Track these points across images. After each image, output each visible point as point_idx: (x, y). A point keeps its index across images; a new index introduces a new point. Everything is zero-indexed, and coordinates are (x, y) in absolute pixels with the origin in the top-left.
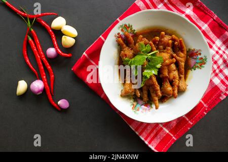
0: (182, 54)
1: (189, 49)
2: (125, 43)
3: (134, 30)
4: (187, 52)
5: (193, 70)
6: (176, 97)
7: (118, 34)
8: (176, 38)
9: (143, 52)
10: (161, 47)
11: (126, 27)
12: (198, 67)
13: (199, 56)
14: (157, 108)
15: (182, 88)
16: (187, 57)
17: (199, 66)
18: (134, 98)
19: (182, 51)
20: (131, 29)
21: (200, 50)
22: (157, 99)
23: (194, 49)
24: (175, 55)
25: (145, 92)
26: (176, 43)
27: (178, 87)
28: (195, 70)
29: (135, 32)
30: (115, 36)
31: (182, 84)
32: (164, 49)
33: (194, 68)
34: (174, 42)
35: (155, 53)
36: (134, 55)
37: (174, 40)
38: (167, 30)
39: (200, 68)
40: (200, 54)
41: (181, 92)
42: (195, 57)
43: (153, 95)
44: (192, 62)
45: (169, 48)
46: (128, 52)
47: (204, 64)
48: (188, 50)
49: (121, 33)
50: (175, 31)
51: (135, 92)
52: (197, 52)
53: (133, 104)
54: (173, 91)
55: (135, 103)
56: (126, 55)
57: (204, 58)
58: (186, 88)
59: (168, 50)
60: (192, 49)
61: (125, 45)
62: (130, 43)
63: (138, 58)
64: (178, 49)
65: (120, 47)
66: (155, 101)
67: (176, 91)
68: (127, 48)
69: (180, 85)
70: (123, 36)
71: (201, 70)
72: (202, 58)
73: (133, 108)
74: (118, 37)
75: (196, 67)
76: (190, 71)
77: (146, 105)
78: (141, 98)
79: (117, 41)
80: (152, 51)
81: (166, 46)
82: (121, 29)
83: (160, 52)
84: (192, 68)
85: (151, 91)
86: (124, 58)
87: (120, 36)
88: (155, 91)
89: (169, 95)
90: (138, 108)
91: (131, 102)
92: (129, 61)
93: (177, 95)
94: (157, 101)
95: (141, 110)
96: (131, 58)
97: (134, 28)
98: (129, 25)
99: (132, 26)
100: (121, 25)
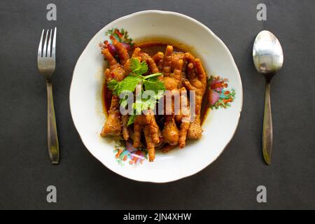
0: (199, 83)
1: (211, 77)
2: (115, 57)
3: (131, 40)
4: (208, 81)
5: (214, 108)
6: (182, 147)
7: (106, 42)
8: (192, 57)
9: (135, 72)
10: (167, 68)
11: (118, 33)
12: (221, 105)
13: (225, 89)
14: (151, 160)
15: (192, 134)
16: (207, 87)
17: (223, 104)
18: (121, 141)
19: (200, 79)
20: (126, 37)
21: (226, 80)
22: (153, 146)
23: (218, 78)
24: (187, 83)
25: (137, 134)
26: (191, 65)
27: (188, 131)
28: (216, 108)
29: (132, 42)
30: (100, 45)
31: (194, 129)
32: (172, 72)
33: (216, 106)
34: (188, 63)
35: (157, 77)
36: (125, 76)
37: (188, 60)
38: (181, 44)
39: (225, 107)
40: (226, 85)
41: (191, 140)
42: (218, 89)
43: (148, 140)
44: (214, 96)
45: (178, 71)
46: (118, 71)
47: (231, 101)
48: (209, 78)
49: (110, 42)
50: (192, 48)
51: (122, 132)
52: (222, 82)
53: (118, 150)
54: (180, 137)
55: (122, 149)
56: (113, 76)
57: (231, 92)
58: (200, 135)
59: (176, 74)
60: (216, 76)
61: (114, 61)
62: (123, 59)
63: (129, 80)
64: (194, 74)
65: (107, 63)
66: (150, 148)
67: (184, 138)
68: (118, 64)
69: (191, 129)
70: (113, 47)
71: (226, 110)
72: (228, 92)
73: (117, 155)
74: (105, 48)
75: (218, 105)
76: (210, 109)
77: (138, 152)
78: (131, 141)
79: (102, 53)
81: (173, 66)
82: (109, 35)
83: (165, 76)
84: (214, 105)
85: (146, 132)
86: (110, 79)
87: (109, 45)
88: (151, 134)
89: (172, 143)
90: (125, 157)
91: (116, 147)
92: (116, 84)
93: (184, 143)
94: (152, 150)
95: (129, 159)
96: (120, 80)
97: (130, 36)
98: (123, 30)
99: (126, 33)
100: (111, 29)
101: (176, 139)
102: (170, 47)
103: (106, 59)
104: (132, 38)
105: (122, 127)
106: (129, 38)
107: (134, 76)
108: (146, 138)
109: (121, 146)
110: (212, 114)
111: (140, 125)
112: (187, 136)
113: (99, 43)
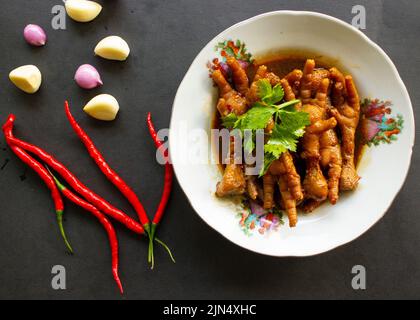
0: (350, 111)
1: (366, 100)
2: (228, 82)
3: (250, 56)
4: (362, 106)
5: (372, 144)
6: (334, 203)
7: (215, 61)
8: (339, 74)
9: (266, 100)
10: (306, 92)
11: (232, 47)
12: (383, 139)
13: (387, 116)
14: (292, 224)
15: (347, 183)
16: (361, 116)
17: (386, 137)
18: (243, 202)
19: (351, 104)
20: (242, 52)
21: (388, 103)
22: (293, 204)
23: (377, 101)
24: (334, 111)
25: (268, 189)
26: (338, 85)
27: (340, 180)
28: (376, 144)
29: (251, 59)
30: (208, 65)
31: (348, 175)
32: (313, 96)
33: (375, 141)
34: (334, 83)
35: (293, 105)
36: (248, 108)
37: (334, 79)
38: (321, 57)
39: (389, 142)
40: (389, 111)
41: (345, 191)
42: (377, 118)
43: (285, 195)
44: (371, 127)
45: (324, 95)
46: (235, 100)
47: (397, 133)
48: (363, 102)
49: (221, 60)
50: (336, 61)
51: (246, 188)
52: (383, 107)
53: (242, 214)
54: (329, 188)
55: (246, 213)
56: (229, 108)
57: (397, 120)
58: (357, 184)
59: (320, 99)
60: (373, 99)
61: (228, 87)
62: (241, 83)
63: (255, 113)
64: (342, 98)
65: (218, 90)
66: (289, 208)
67: (335, 190)
68: (233, 91)
69: (345, 176)
70: (226, 67)
71: (391, 145)
72: (392, 121)
73: (240, 222)
74: (215, 68)
75: (379, 139)
76: (366, 147)
77: (269, 216)
78: (260, 202)
79: (211, 76)
80: (285, 99)
81: (315, 90)
82: (220, 50)
83: (303, 103)
84: (372, 141)
85: (282, 186)
86: (226, 113)
87: (219, 65)
88: (290, 187)
89: (321, 197)
90: (253, 224)
91: (237, 210)
92: (236, 120)
93: (336, 197)
94: (294, 210)
95: (258, 227)
96: (240, 114)
97: (249, 50)
98: (239, 42)
99: (244, 45)
100: (222, 42)
101: (325, 192)
102: (311, 62)
103: (216, 84)
104: (252, 53)
105: (247, 181)
106: (246, 53)
107: (264, 106)
108: (282, 193)
109: (244, 208)
110: (370, 153)
111: (273, 176)
112: (339, 187)
113: (206, 62)
